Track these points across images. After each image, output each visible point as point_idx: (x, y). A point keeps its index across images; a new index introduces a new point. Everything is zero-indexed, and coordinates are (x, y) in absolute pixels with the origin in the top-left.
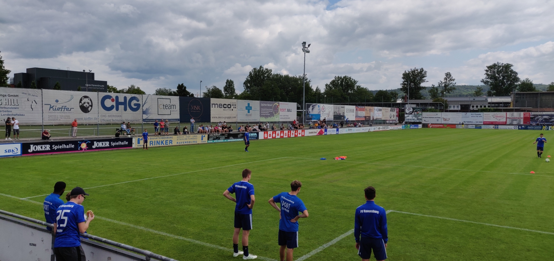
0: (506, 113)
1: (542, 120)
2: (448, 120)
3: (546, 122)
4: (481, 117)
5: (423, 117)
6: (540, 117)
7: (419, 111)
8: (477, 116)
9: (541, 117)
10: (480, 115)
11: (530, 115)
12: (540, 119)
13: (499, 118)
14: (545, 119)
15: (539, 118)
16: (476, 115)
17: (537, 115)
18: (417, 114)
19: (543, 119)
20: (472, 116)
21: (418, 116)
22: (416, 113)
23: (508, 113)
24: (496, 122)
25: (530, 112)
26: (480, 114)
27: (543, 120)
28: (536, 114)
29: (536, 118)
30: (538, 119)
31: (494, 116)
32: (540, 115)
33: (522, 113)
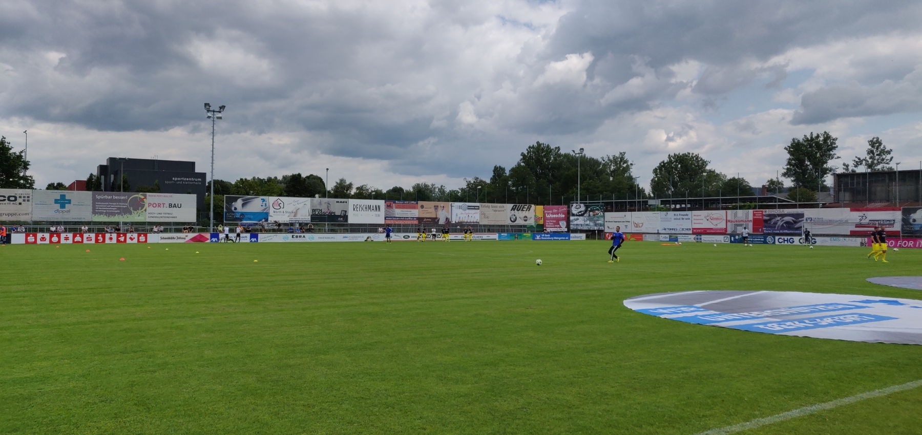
0: (726, 212)
1: (782, 225)
2: (641, 225)
3: (789, 228)
4: (689, 219)
5: (606, 222)
6: (779, 218)
7: (598, 210)
8: (683, 219)
9: (781, 219)
10: (686, 217)
11: (763, 215)
12: (780, 223)
13: (715, 222)
14: (787, 223)
15: (778, 220)
16: (681, 217)
17: (775, 216)
18: (594, 215)
19: (785, 223)
20: (675, 217)
21: (595, 219)
22: (591, 213)
23: (729, 212)
24: (711, 229)
25: (764, 210)
26: (687, 215)
27: (785, 225)
28: (773, 213)
29: (773, 221)
30: (775, 223)
31: (708, 218)
32: (779, 215)
33: (751, 211)
